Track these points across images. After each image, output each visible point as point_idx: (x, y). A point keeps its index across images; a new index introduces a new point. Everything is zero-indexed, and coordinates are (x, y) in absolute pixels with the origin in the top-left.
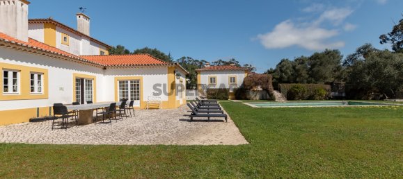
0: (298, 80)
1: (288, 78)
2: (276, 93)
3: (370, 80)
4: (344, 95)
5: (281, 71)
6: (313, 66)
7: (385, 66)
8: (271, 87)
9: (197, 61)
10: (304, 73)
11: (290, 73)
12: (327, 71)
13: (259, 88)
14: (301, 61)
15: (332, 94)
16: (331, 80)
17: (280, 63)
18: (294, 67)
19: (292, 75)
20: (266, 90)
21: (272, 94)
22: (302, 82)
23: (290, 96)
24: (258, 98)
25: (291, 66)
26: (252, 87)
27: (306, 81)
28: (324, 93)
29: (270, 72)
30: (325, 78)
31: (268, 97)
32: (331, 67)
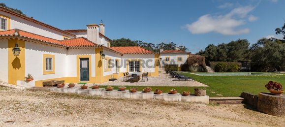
0: (220, 59)
1: (214, 57)
2: (208, 68)
3: (266, 60)
4: (250, 69)
5: (209, 53)
6: (230, 50)
7: (275, 52)
8: (204, 64)
9: (146, 44)
10: (224, 54)
11: (215, 54)
12: (240, 53)
13: (197, 64)
14: (222, 46)
15: (242, 68)
16: (242, 59)
17: (208, 47)
18: (218, 51)
19: (217, 55)
20: (202, 66)
21: (205, 68)
22: (223, 60)
23: (217, 70)
24: (196, 70)
25: (216, 50)
26: (192, 64)
27: (225, 60)
28: (237, 68)
29: (201, 53)
30: (238, 58)
31: (203, 70)
32: (242, 51)
